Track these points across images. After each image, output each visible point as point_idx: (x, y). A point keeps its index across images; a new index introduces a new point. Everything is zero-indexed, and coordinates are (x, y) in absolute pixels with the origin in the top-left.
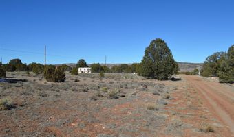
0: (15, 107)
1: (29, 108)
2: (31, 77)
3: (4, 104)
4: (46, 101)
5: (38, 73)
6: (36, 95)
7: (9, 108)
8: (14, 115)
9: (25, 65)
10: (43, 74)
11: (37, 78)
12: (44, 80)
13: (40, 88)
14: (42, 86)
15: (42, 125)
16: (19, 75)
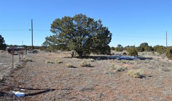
0: (145, 77)
1: (155, 79)
2: (156, 56)
3: (138, 74)
4: (168, 75)
5: (161, 53)
6: (160, 70)
7: (141, 77)
8: (144, 83)
9: (151, 47)
10: (165, 54)
11: (160, 57)
12: (166, 59)
13: (164, 64)
14: (165, 63)
15: (165, 93)
16: (147, 54)
